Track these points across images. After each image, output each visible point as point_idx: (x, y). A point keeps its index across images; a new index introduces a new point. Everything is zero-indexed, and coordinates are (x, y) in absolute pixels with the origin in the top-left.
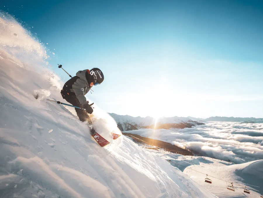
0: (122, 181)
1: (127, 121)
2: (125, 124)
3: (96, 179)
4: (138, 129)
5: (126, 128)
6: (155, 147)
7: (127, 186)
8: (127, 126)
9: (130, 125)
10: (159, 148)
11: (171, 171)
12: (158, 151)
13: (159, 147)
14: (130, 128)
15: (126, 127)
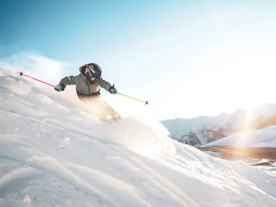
0: (158, 184)
1: (204, 126)
2: (202, 132)
3: (118, 178)
4: (227, 136)
5: (205, 139)
6: (264, 160)
7: (166, 190)
8: (206, 134)
9: (211, 131)
10: (273, 162)
11: (267, 181)
12: (273, 166)
13: (273, 159)
14: (211, 136)
15: (204, 136)
